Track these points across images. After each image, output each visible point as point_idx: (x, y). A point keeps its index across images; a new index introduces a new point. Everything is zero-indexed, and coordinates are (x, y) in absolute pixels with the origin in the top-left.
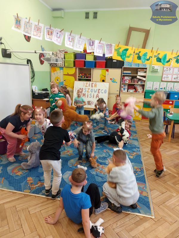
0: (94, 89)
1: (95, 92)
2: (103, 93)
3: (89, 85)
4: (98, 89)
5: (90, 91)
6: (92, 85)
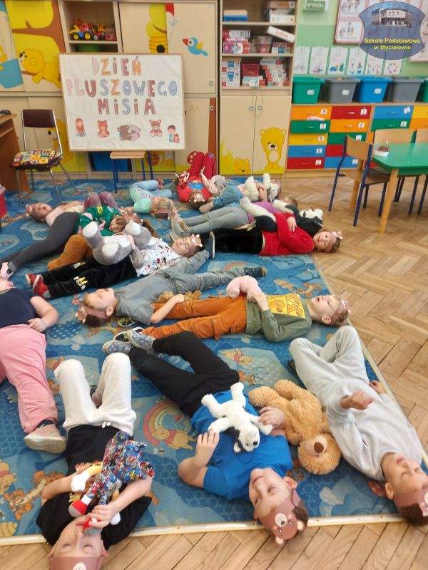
0: (135, 83)
1: (139, 91)
2: (165, 92)
3: (115, 65)
4: (146, 80)
5: (119, 89)
6: (125, 68)
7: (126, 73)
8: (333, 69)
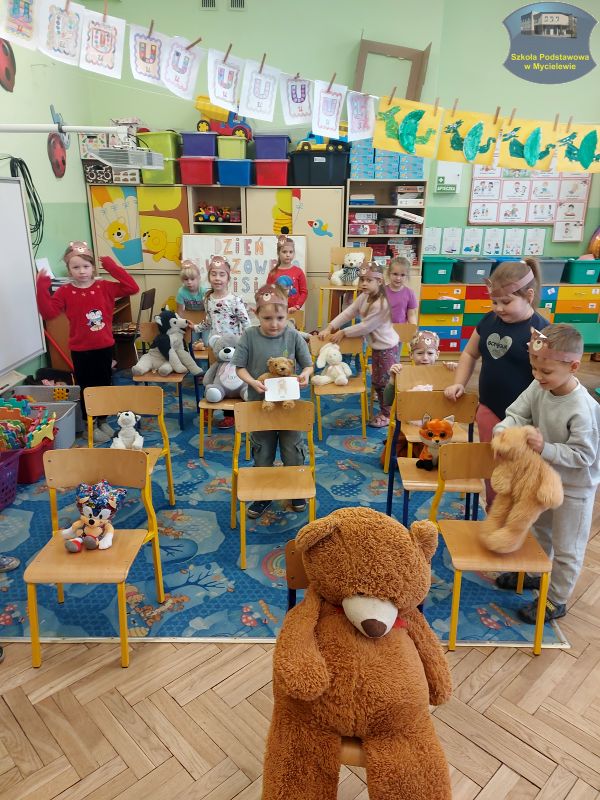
0: (256, 262)
1: (260, 270)
4: (269, 260)
5: (240, 267)
6: (247, 248)
7: (249, 253)
8: (467, 249)
